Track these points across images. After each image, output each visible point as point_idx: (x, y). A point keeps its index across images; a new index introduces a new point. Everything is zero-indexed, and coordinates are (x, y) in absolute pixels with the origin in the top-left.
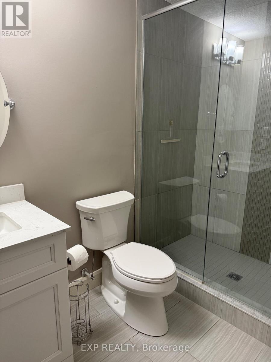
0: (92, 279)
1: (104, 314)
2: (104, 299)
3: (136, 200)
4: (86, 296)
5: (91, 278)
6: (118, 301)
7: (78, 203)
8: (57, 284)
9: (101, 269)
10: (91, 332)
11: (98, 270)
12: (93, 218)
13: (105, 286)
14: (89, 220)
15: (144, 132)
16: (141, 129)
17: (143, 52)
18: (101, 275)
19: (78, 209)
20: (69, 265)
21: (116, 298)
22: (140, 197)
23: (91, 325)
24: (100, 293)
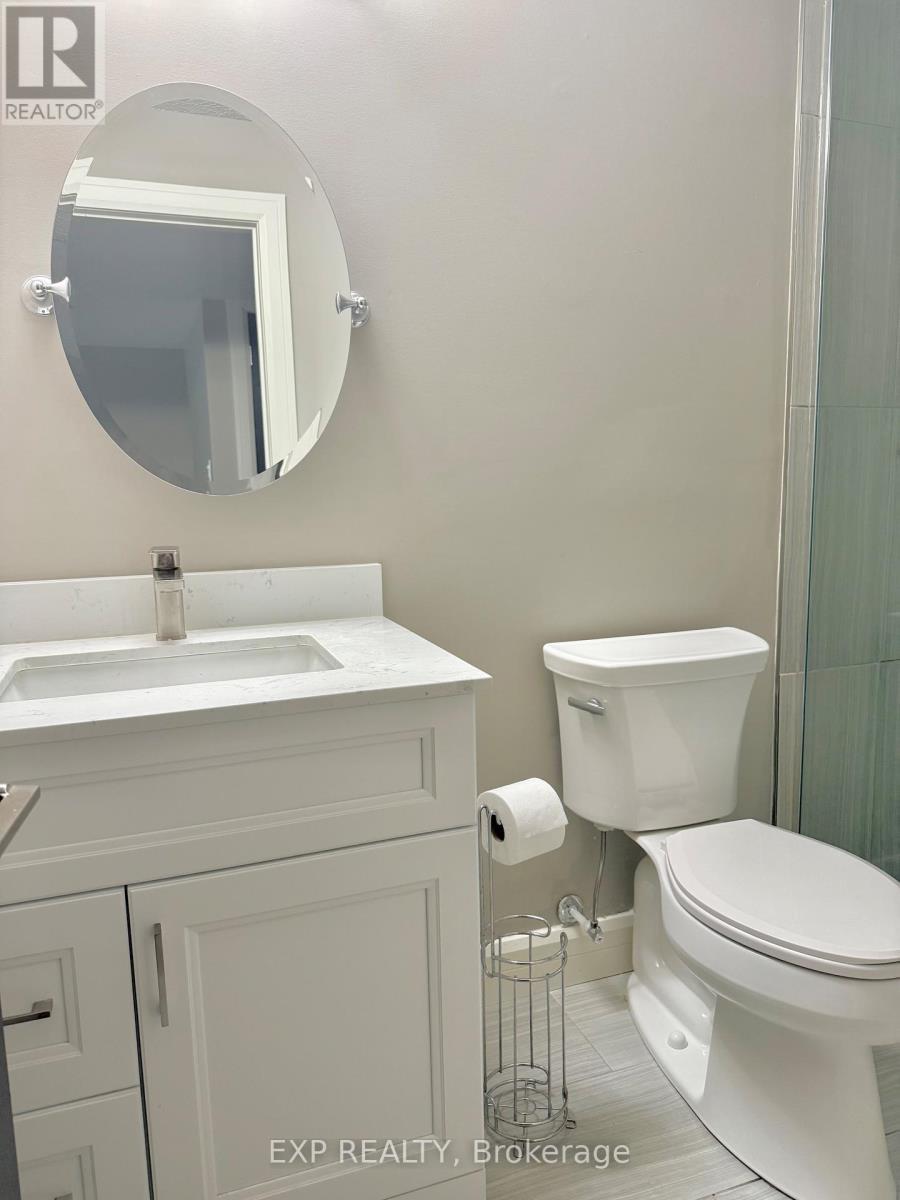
0: (593, 937)
1: (625, 1074)
2: (634, 1025)
3: (781, 675)
4: (554, 974)
5: (589, 932)
6: (684, 1038)
7: (549, 648)
8: (437, 881)
9: (631, 913)
10: (570, 1123)
11: (620, 915)
12: (599, 703)
13: (645, 979)
14: (584, 709)
15: (823, 409)
16: (811, 398)
17: (824, 117)
18: (628, 935)
19: (551, 668)
20: (495, 841)
21: (679, 1029)
22: (801, 666)
23: (569, 1095)
24: (622, 1001)
